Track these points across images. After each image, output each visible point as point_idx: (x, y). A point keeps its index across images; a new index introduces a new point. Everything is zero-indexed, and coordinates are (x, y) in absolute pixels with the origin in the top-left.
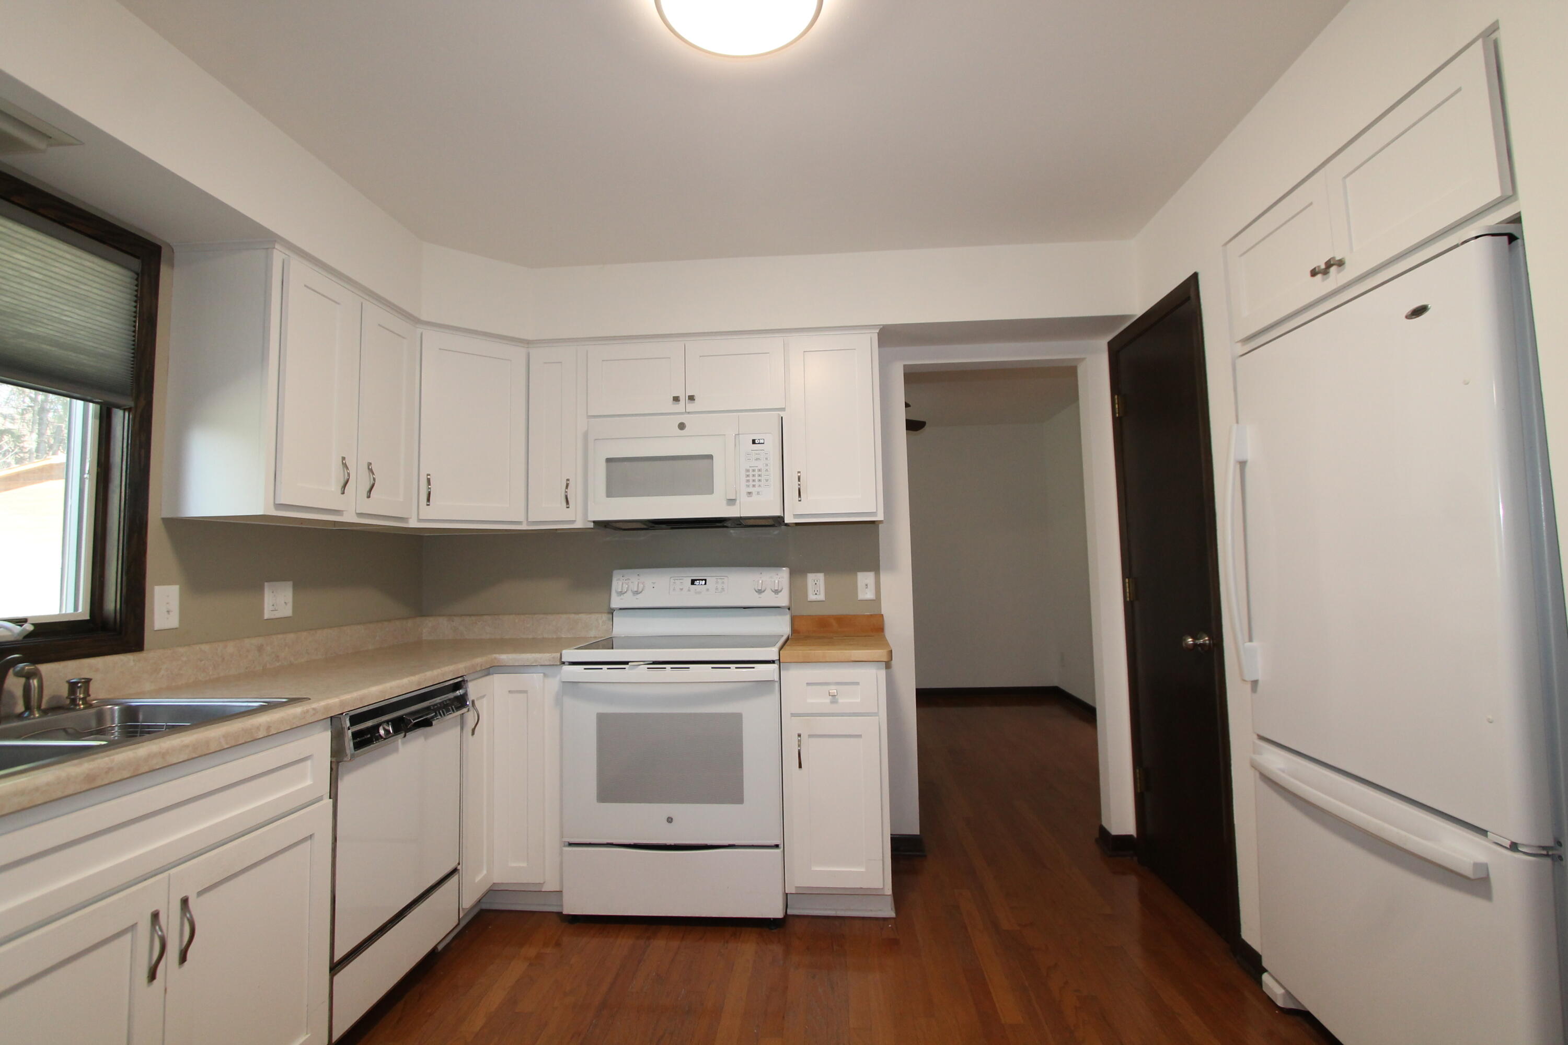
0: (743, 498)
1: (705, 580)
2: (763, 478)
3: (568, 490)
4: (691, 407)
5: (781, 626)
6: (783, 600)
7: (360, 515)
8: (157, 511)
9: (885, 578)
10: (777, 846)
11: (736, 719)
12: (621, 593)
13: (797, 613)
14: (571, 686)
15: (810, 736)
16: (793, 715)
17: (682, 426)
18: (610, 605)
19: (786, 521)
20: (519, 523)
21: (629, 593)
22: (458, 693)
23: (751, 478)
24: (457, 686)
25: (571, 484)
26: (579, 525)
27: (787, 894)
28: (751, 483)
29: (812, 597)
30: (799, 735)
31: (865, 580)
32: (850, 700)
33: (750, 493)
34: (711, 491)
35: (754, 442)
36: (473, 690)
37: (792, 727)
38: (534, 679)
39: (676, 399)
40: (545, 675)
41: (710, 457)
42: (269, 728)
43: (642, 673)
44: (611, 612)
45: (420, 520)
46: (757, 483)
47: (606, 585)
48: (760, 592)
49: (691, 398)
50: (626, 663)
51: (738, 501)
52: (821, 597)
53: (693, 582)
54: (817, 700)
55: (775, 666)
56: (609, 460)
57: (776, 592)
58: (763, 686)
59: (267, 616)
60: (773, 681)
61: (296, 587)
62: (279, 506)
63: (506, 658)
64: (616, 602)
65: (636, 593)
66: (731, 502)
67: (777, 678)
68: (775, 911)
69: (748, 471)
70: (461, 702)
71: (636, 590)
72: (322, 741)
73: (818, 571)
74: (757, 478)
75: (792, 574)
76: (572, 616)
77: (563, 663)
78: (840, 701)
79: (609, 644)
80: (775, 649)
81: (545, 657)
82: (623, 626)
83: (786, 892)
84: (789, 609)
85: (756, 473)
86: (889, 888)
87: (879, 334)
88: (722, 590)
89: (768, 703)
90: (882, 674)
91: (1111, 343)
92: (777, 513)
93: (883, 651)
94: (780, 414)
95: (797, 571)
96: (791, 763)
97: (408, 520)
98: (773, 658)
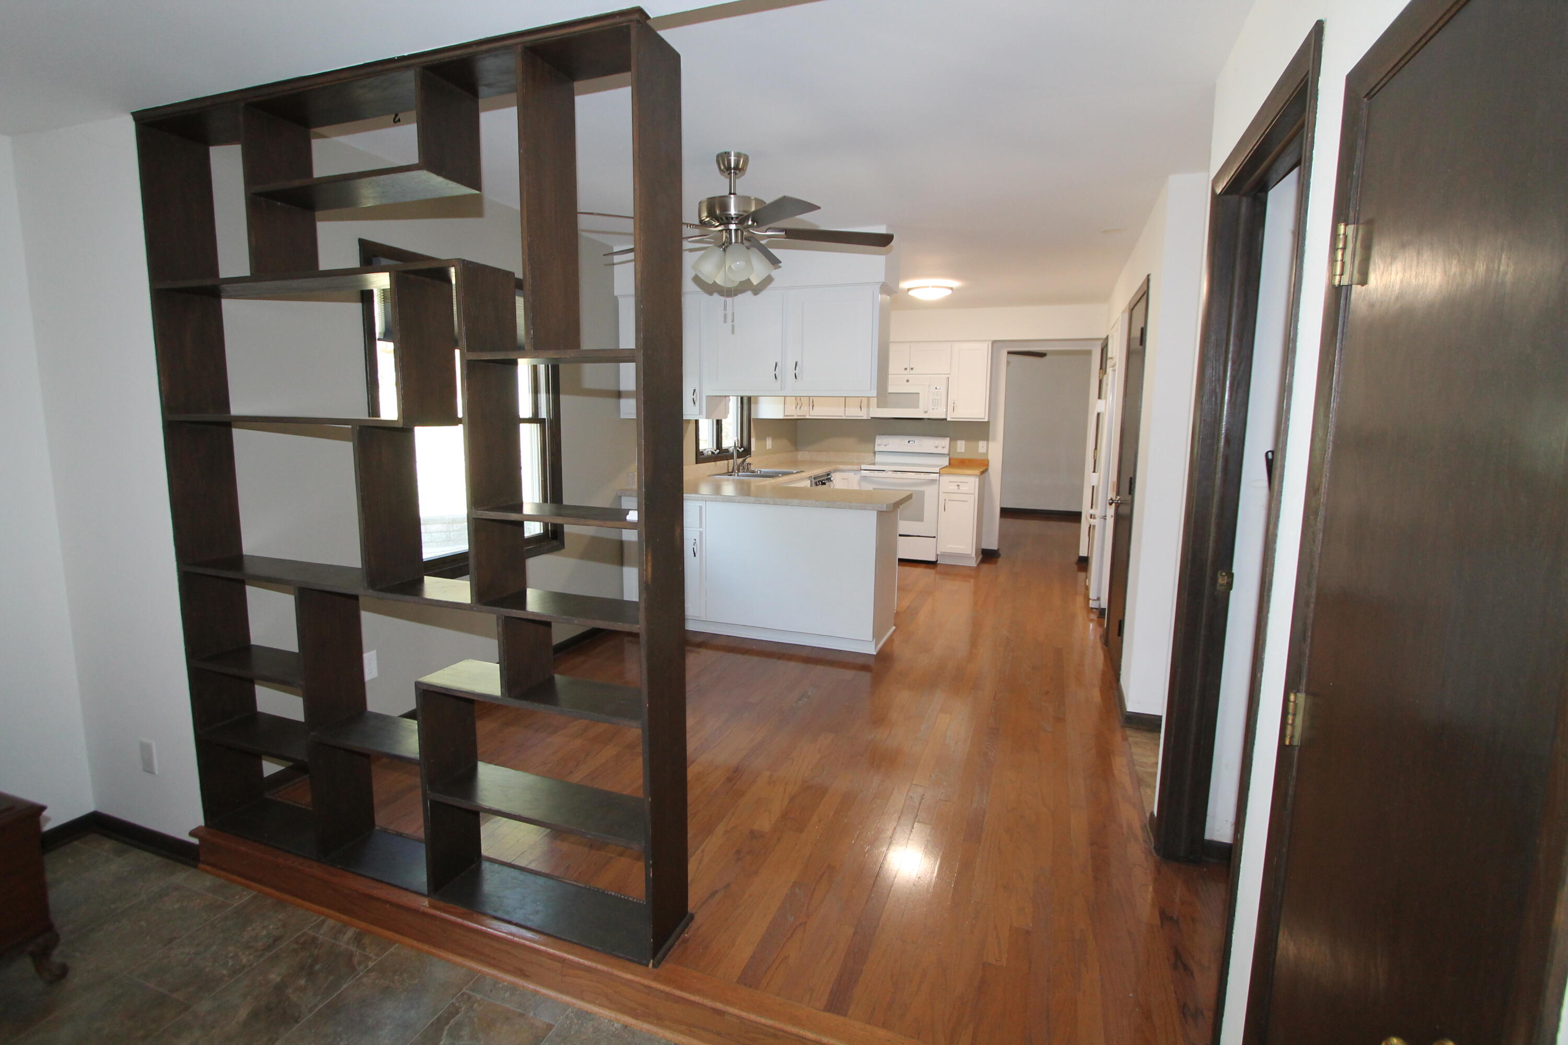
0: (930, 411)
1: (914, 441)
2: (939, 403)
3: (862, 404)
4: (912, 372)
5: (945, 462)
6: (946, 451)
7: (798, 416)
8: (753, 417)
9: (990, 443)
10: (934, 537)
11: (922, 493)
12: (879, 445)
13: (951, 456)
14: (864, 478)
15: (949, 500)
16: (943, 493)
17: (908, 381)
18: (874, 449)
19: (948, 420)
20: (842, 416)
21: (883, 445)
22: (829, 477)
23: (934, 403)
24: (828, 475)
25: (863, 401)
26: (865, 418)
27: (938, 555)
28: (934, 405)
29: (958, 451)
30: (945, 500)
31: (982, 445)
32: (963, 488)
33: (933, 409)
34: (918, 407)
35: (936, 388)
36: (834, 476)
37: (942, 497)
38: (850, 475)
39: (906, 369)
40: (855, 474)
41: (918, 393)
43: (891, 474)
44: (875, 453)
45: (810, 416)
47: (873, 441)
48: (936, 447)
49: (912, 369)
50: (884, 471)
51: (928, 412)
52: (963, 450)
53: (909, 442)
54: (953, 488)
55: (938, 475)
57: (943, 448)
58: (933, 481)
59: (767, 448)
60: (936, 480)
61: (773, 439)
62: (785, 416)
63: (841, 467)
64: (877, 449)
65: (885, 445)
66: (926, 412)
67: (938, 479)
68: (932, 558)
69: (933, 400)
70: (829, 480)
71: (885, 444)
72: (808, 482)
73: (961, 439)
74: (936, 403)
75: (950, 440)
76: (860, 452)
77: (861, 470)
78: (961, 488)
79: (874, 464)
80: (938, 469)
81: (856, 467)
82: (879, 458)
83: (938, 553)
84: (949, 455)
85: (937, 401)
86: (974, 555)
87: (992, 343)
88: (921, 446)
89: (935, 487)
90: (977, 480)
91: (1102, 343)
92: (944, 417)
93: (977, 472)
94: (948, 376)
95: (953, 439)
96: (941, 507)
97: (805, 416)
98: (938, 471)
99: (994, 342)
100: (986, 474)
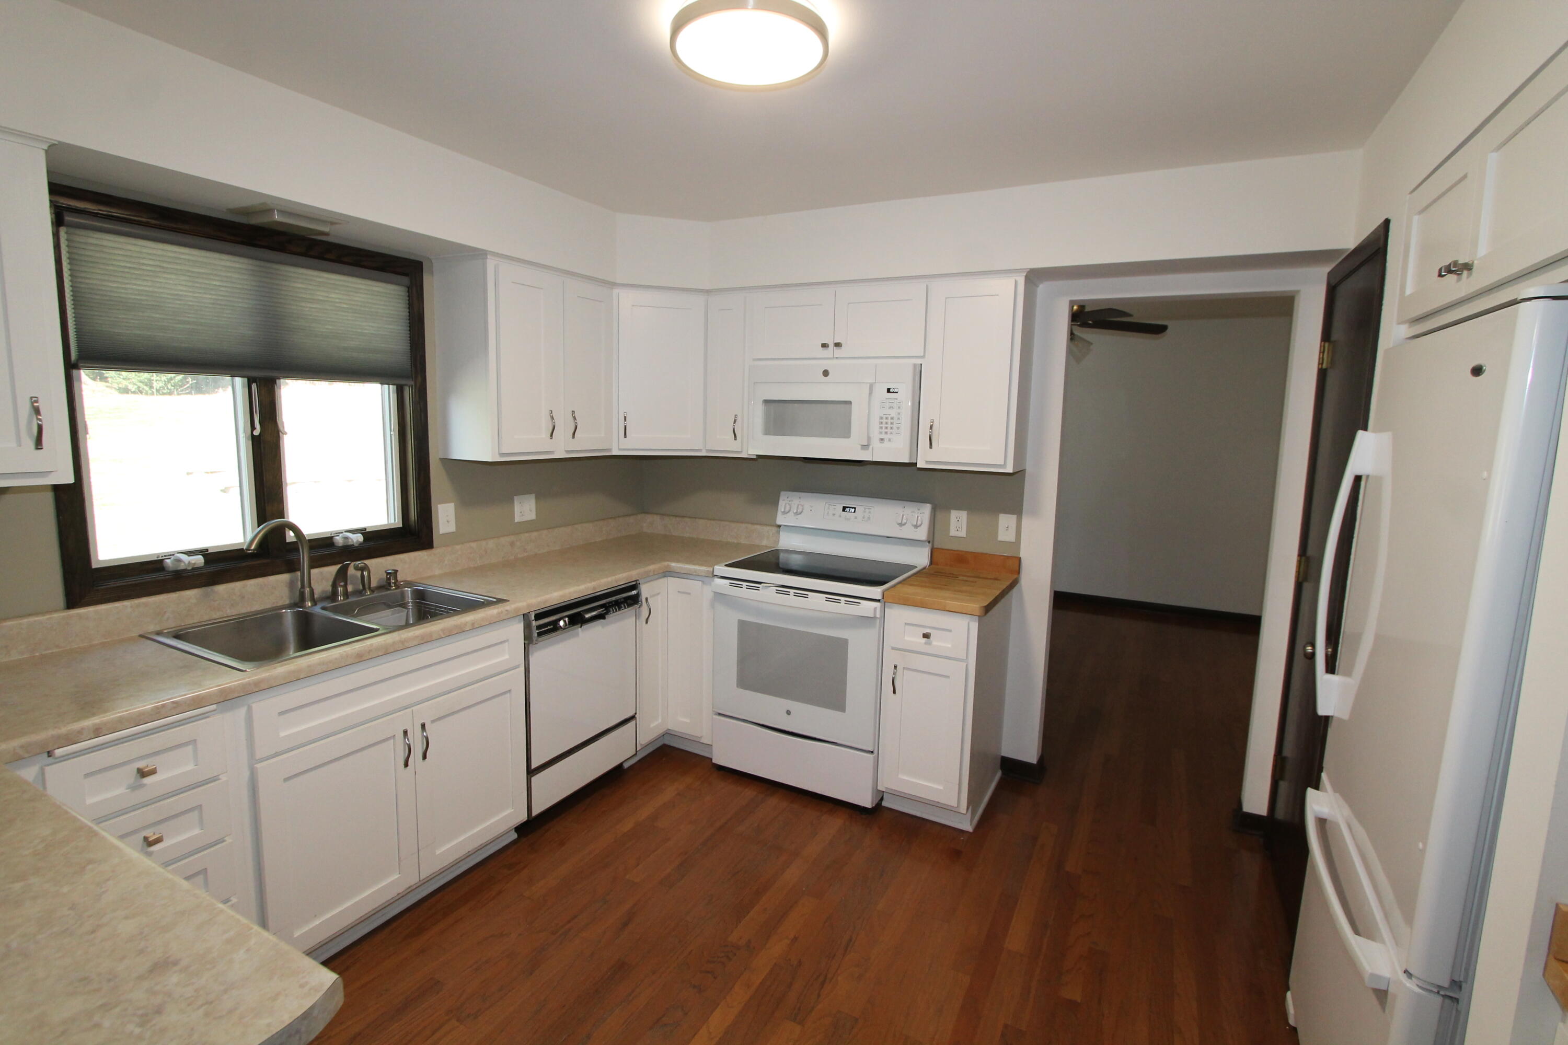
0: (875, 443)
1: (855, 508)
2: (894, 426)
3: (735, 427)
4: (838, 352)
5: (922, 556)
6: (922, 534)
7: (568, 452)
8: (436, 453)
9: (1025, 521)
10: (871, 752)
11: (842, 645)
12: (784, 513)
13: (936, 546)
14: (719, 597)
15: (906, 668)
16: (893, 648)
17: (826, 373)
18: (776, 520)
19: (920, 465)
20: (700, 450)
21: (791, 514)
22: (634, 592)
23: (884, 425)
24: (634, 587)
25: (739, 419)
26: (746, 454)
27: (880, 793)
28: (884, 430)
29: (953, 533)
30: (895, 667)
31: (1006, 522)
32: (940, 643)
33: (882, 439)
34: (847, 435)
35: (889, 391)
36: (645, 590)
37: (890, 658)
38: (694, 585)
39: (824, 346)
40: (703, 584)
41: (849, 403)
42: (473, 624)
43: (773, 595)
44: (778, 526)
45: (620, 449)
46: (889, 430)
48: (901, 525)
49: (838, 345)
51: (871, 447)
52: (963, 533)
53: (844, 509)
54: (915, 638)
55: (877, 604)
56: (766, 402)
57: (916, 526)
58: (866, 621)
59: (516, 521)
60: (878, 617)
61: (537, 498)
62: (502, 455)
63: (677, 565)
64: (780, 520)
65: (796, 514)
66: (865, 447)
67: (881, 615)
68: (866, 801)
69: (881, 418)
70: (634, 601)
71: (797, 510)
72: (517, 630)
73: (959, 507)
74: (889, 426)
75: (932, 510)
76: (749, 526)
77: (715, 576)
78: (934, 643)
81: (703, 569)
82: (785, 540)
83: (879, 790)
84: (928, 543)
85: (889, 421)
86: (963, 808)
87: (1027, 277)
88: (869, 518)
89: (871, 634)
90: (975, 626)
91: (1330, 274)
92: (906, 460)
93: (976, 606)
94: (919, 361)
95: (940, 508)
96: (888, 687)
97: (610, 450)
98: (879, 597)
99: (1034, 277)
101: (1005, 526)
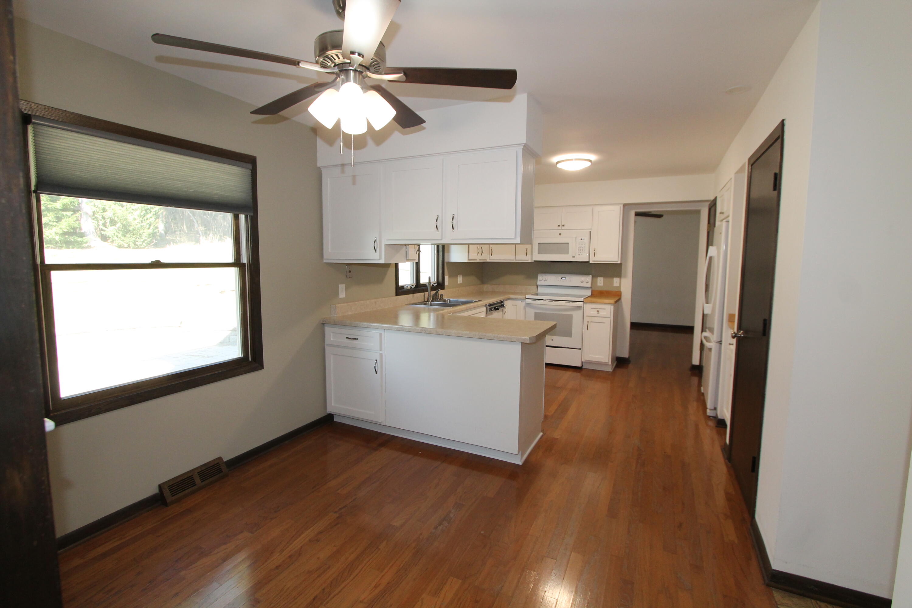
0: (577, 256)
1: (566, 278)
2: (583, 250)
3: (527, 251)
4: (563, 228)
5: (588, 293)
6: (589, 285)
7: (480, 260)
8: (446, 260)
9: (623, 280)
10: (580, 349)
11: (571, 316)
12: (540, 281)
13: (593, 289)
14: (528, 305)
15: (591, 322)
16: (587, 316)
17: (560, 234)
18: (537, 283)
19: (590, 262)
20: (513, 260)
21: (543, 281)
22: (502, 304)
24: (502, 302)
25: (528, 249)
26: (530, 261)
27: (583, 362)
28: (580, 251)
29: (599, 284)
30: (588, 321)
32: (602, 313)
33: (579, 255)
34: (568, 253)
35: (581, 239)
36: (506, 303)
37: (586, 319)
38: (518, 302)
39: (559, 226)
40: (521, 301)
41: (568, 243)
43: (547, 302)
44: (537, 286)
45: (489, 260)
46: (581, 252)
47: (536, 278)
48: (582, 282)
49: (563, 225)
50: (543, 299)
51: (576, 257)
52: (602, 284)
53: (562, 278)
54: (594, 313)
55: (582, 303)
56: (539, 243)
57: (587, 283)
58: (579, 308)
59: (459, 283)
60: (581, 307)
61: (463, 276)
62: (469, 260)
63: (512, 296)
64: (539, 283)
65: (545, 281)
66: (574, 257)
67: (583, 306)
68: (579, 365)
69: (579, 248)
70: (502, 306)
71: (545, 279)
72: (484, 309)
73: (601, 276)
74: (581, 250)
75: (593, 277)
76: (526, 286)
77: (526, 299)
78: (600, 313)
79: (537, 294)
80: (583, 298)
81: (522, 297)
82: (540, 290)
83: (583, 361)
84: (591, 288)
85: (581, 249)
86: (610, 363)
87: (623, 206)
88: (571, 281)
89: (580, 312)
90: (612, 307)
91: (709, 205)
92: (587, 260)
93: (612, 301)
94: (590, 230)
95: (594, 277)
96: (585, 328)
97: (486, 260)
98: (583, 301)
99: (625, 205)
100: (620, 302)
101: (616, 281)
